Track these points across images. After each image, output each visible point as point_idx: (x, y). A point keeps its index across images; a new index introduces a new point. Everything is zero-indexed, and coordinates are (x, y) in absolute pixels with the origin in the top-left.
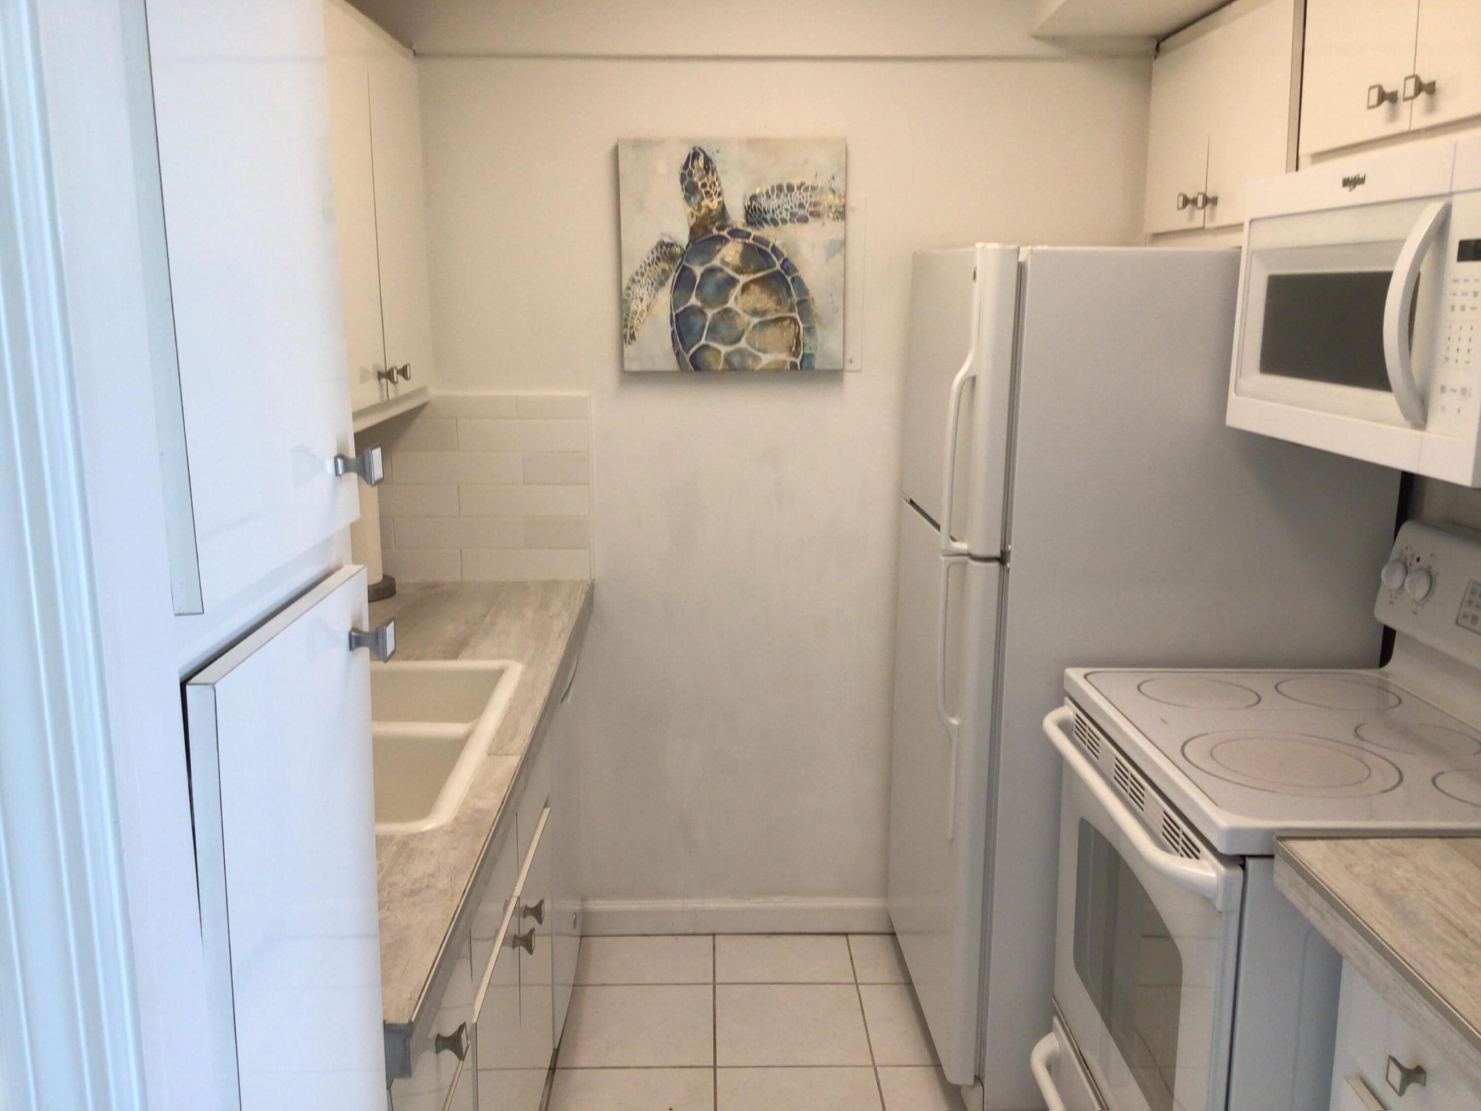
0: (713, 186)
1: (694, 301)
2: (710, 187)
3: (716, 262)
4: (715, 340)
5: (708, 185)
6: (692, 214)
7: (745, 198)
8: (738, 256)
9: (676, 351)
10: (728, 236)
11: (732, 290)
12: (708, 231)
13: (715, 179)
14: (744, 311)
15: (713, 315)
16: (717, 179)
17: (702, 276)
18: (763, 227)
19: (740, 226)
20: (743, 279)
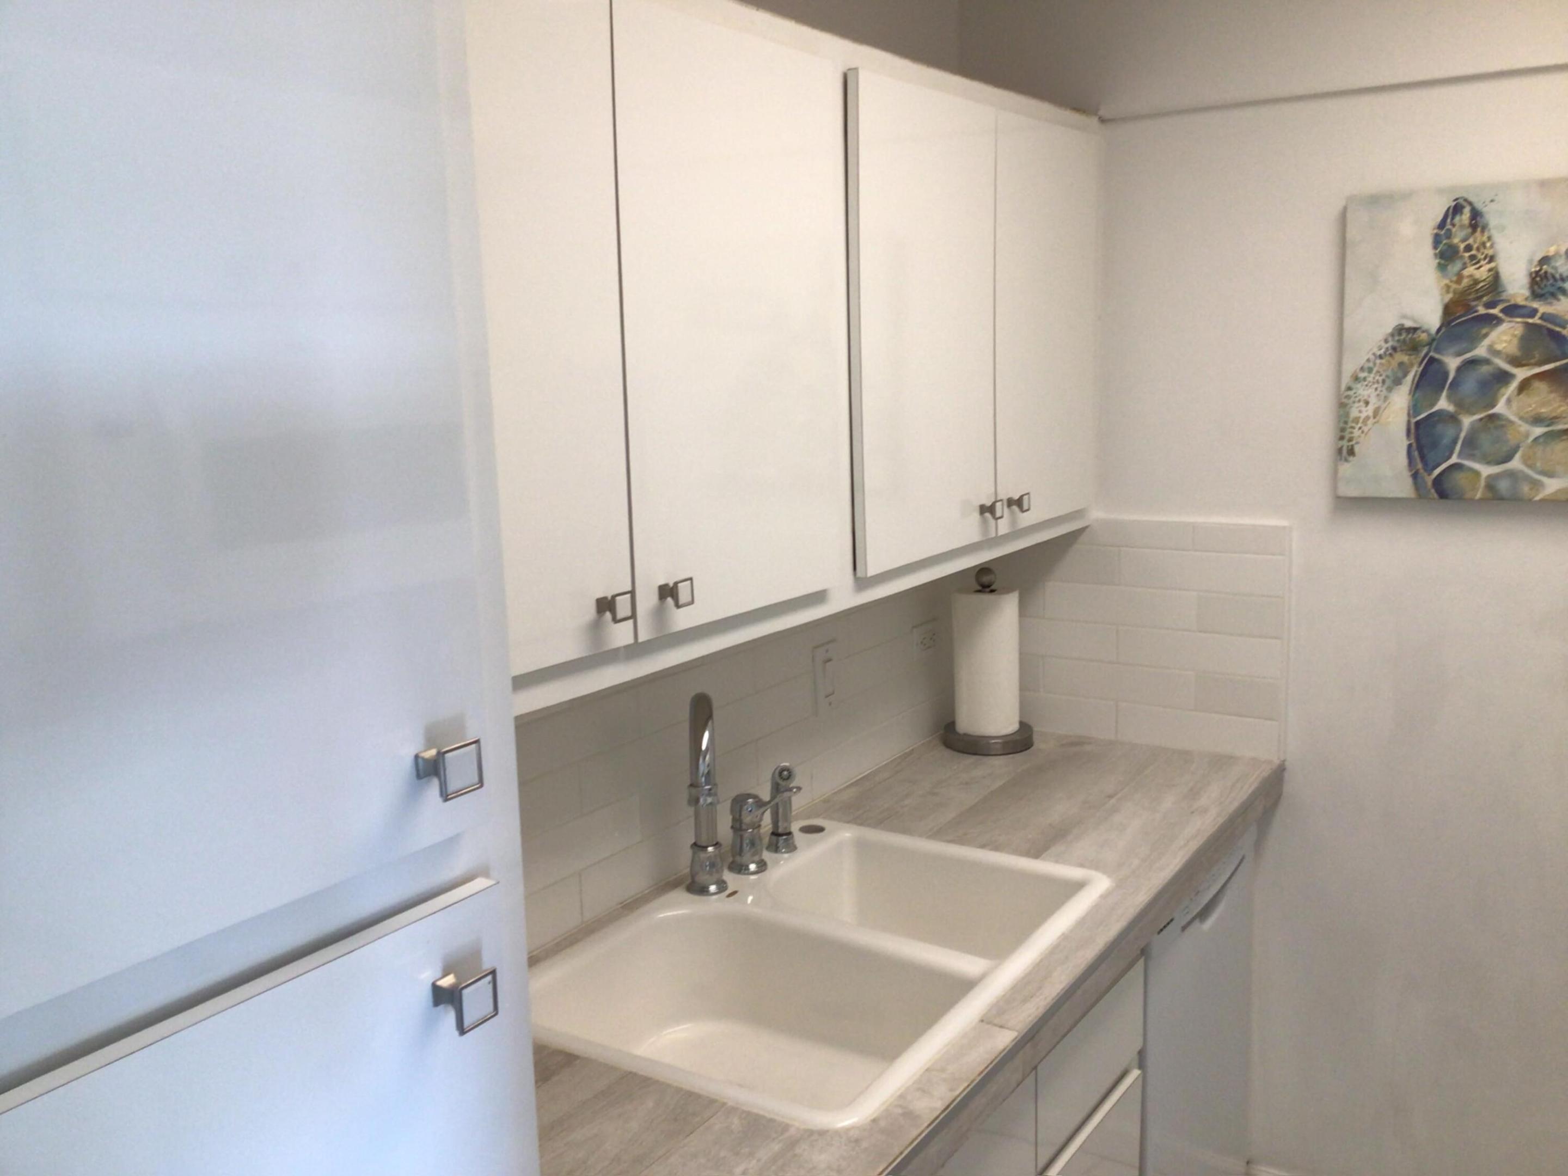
0: (1482, 250)
1: (1443, 404)
2: (1478, 249)
3: (1481, 351)
4: (1472, 457)
5: (1475, 246)
6: (1448, 287)
7: (1530, 261)
8: (1515, 342)
9: (1413, 472)
10: (1501, 315)
11: (1503, 390)
12: (1469, 309)
13: (1485, 238)
14: (1521, 418)
15: (1472, 424)
16: (1489, 238)
17: (1459, 370)
18: (1558, 300)
19: (1520, 301)
20: (1522, 374)
